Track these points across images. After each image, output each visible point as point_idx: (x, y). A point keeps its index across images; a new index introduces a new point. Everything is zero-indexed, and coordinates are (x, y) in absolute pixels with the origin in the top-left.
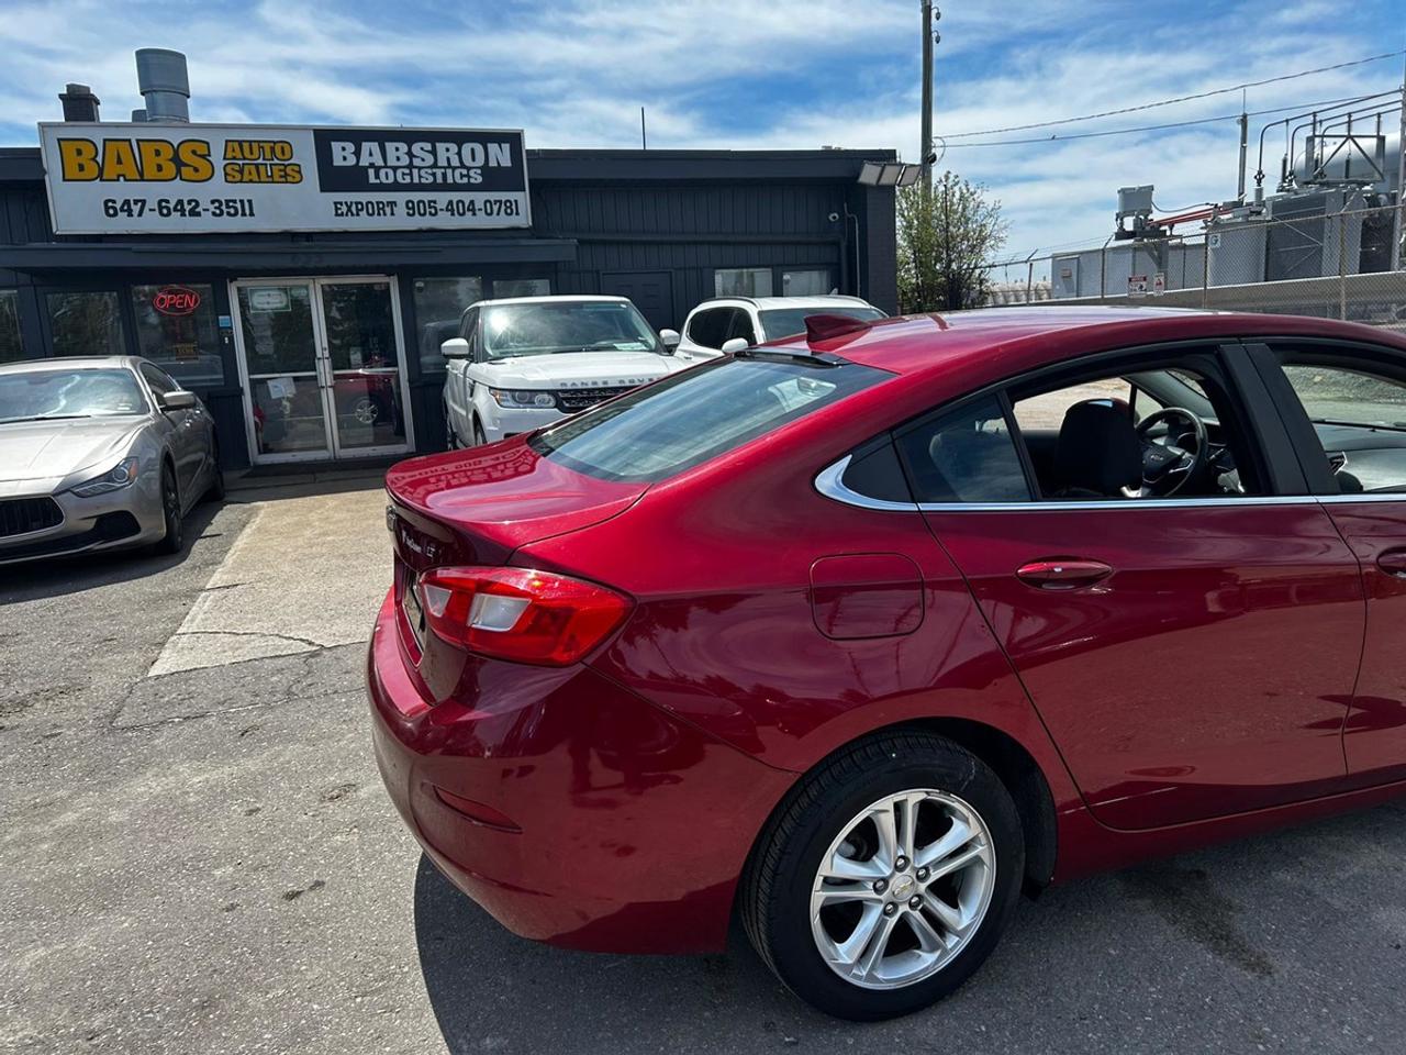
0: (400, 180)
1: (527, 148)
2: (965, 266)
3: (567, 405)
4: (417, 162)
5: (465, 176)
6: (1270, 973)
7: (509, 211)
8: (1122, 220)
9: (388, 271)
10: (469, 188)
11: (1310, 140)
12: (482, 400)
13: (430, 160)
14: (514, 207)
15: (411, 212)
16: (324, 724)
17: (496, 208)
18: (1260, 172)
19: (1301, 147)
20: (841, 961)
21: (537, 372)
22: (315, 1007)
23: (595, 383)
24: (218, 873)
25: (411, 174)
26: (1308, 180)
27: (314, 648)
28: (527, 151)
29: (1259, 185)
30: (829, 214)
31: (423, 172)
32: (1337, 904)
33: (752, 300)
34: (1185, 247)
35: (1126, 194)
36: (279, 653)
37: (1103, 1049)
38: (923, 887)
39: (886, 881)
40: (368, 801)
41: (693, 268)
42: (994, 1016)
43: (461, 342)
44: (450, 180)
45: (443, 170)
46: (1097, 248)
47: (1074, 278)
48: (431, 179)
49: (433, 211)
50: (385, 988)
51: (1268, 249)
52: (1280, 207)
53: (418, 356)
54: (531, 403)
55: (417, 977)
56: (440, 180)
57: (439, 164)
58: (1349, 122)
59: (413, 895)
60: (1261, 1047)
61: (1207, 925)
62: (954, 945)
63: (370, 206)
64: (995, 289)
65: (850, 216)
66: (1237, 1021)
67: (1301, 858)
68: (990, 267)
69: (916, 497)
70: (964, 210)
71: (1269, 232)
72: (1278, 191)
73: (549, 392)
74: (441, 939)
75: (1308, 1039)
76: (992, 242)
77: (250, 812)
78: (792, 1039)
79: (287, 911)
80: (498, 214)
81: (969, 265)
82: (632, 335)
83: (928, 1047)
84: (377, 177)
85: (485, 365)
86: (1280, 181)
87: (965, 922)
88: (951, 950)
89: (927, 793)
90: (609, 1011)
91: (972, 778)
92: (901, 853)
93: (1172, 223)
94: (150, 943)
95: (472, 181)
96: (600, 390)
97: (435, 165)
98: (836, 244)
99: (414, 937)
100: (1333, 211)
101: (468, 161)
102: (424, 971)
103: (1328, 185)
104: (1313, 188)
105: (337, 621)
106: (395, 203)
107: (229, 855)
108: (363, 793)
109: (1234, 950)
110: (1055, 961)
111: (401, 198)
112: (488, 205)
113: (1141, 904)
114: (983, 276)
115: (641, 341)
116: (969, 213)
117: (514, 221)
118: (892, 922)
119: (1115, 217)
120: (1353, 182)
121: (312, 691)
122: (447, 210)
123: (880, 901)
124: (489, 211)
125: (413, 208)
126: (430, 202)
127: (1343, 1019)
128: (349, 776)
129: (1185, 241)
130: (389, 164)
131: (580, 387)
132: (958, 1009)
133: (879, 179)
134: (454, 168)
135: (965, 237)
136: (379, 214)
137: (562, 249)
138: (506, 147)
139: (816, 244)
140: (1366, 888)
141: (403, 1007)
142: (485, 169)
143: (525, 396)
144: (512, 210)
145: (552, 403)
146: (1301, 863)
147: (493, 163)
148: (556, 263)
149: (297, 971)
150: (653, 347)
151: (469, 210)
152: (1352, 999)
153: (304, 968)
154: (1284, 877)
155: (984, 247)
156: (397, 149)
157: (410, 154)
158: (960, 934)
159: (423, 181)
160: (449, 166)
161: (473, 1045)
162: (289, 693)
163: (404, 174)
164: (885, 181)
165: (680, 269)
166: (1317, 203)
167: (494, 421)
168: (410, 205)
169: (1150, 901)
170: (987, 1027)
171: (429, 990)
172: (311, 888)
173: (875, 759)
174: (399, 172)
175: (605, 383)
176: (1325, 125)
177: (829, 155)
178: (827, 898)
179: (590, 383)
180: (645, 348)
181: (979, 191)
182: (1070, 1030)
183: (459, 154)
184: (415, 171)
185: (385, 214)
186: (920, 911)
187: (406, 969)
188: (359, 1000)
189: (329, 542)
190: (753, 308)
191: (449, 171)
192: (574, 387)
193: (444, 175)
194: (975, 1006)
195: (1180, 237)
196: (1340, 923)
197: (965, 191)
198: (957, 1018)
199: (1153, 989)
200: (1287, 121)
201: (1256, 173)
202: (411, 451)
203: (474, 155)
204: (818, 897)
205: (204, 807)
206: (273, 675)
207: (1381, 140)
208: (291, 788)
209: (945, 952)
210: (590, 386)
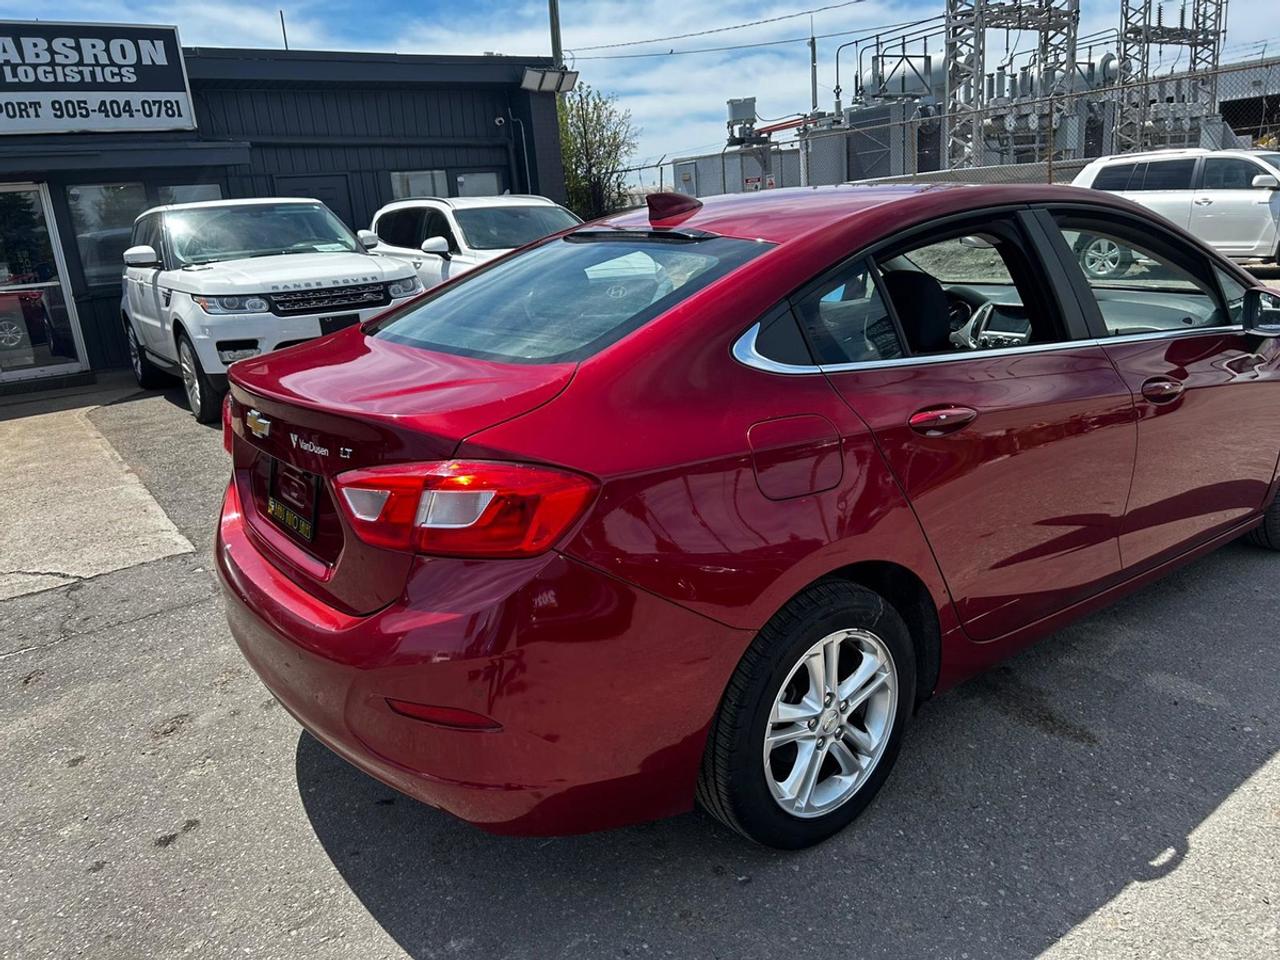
0: (42, 78)
1: (183, 46)
2: (604, 171)
3: (281, 308)
4: (59, 59)
5: (116, 74)
6: (1095, 741)
7: (170, 112)
8: (732, 128)
9: (37, 178)
10: (122, 87)
11: (875, 59)
12: (184, 309)
13: (74, 57)
14: (175, 108)
15: (59, 113)
16: (122, 657)
17: (155, 109)
18: (838, 87)
19: (868, 64)
20: (787, 798)
21: (240, 275)
22: (247, 950)
23: (308, 285)
24: (64, 833)
25: (54, 72)
26: (874, 94)
27: (72, 581)
28: (183, 49)
29: (838, 98)
30: (494, 119)
31: (67, 70)
32: (1117, 677)
33: (445, 200)
34: (780, 152)
35: (735, 105)
36: (30, 591)
37: (1002, 830)
38: (845, 717)
39: (817, 718)
40: (210, 730)
41: (368, 171)
42: (904, 820)
43: (147, 249)
44: (100, 79)
45: (91, 68)
46: (716, 153)
47: (694, 180)
48: (78, 78)
49: (84, 112)
50: (318, 915)
51: (848, 153)
52: (855, 117)
53: (82, 269)
54: (241, 308)
55: (346, 895)
56: (88, 79)
57: (85, 62)
58: (903, 44)
59: (306, 815)
60: (1117, 802)
61: (1031, 711)
62: (867, 764)
63: (10, 107)
64: (630, 191)
65: (515, 120)
66: (1090, 785)
67: (1074, 645)
68: (626, 171)
69: (816, 359)
70: (599, 117)
71: (848, 139)
72: (853, 103)
73: (260, 296)
74: (357, 853)
75: (1147, 790)
76: (626, 149)
77: (74, 763)
78: (744, 878)
79: (167, 858)
80: (158, 115)
81: (607, 169)
82: (330, 237)
83: (863, 859)
84: (15, 75)
85: (180, 272)
86: (854, 94)
87: (875, 742)
88: (866, 769)
89: (848, 633)
90: (561, 888)
91: (881, 613)
92: (828, 691)
93: (770, 131)
94: (15, 922)
95: (125, 80)
96: (315, 291)
97: (81, 63)
98: (505, 147)
99: (326, 857)
100: (895, 122)
101: (118, 58)
102: (353, 889)
103: (889, 98)
104: (879, 101)
105: (85, 549)
106: (39, 103)
107: (69, 813)
108: (202, 721)
109: (1061, 727)
110: (932, 763)
111: (46, 98)
112: (146, 105)
113: (976, 701)
114: (620, 180)
115: (340, 242)
116: (603, 120)
117: (176, 123)
118: (822, 754)
119: (726, 125)
120: (908, 96)
121: (90, 626)
122: (100, 111)
123: (813, 737)
124: (148, 113)
125: (60, 109)
126: (79, 102)
127: (1164, 768)
128: (176, 707)
129: (781, 147)
130: (27, 62)
131: (292, 289)
132: (874, 820)
133: (541, 84)
134: (103, 67)
135: (601, 144)
136: (21, 116)
137: (235, 153)
138: (160, 44)
139: (487, 147)
140: (1130, 661)
141: (347, 930)
142: (138, 66)
143: (235, 302)
144: (173, 112)
145: (265, 307)
146: (1075, 648)
147: (146, 61)
148: (225, 166)
149: (209, 918)
150: (354, 248)
151: (125, 111)
152: (1164, 751)
153: (215, 913)
154: (1068, 661)
155: (619, 152)
156: (35, 45)
157: (51, 51)
158: (871, 755)
159: (69, 79)
160: (97, 64)
161: (439, 951)
162: (63, 630)
163: (45, 72)
164: (546, 87)
165: (356, 172)
166: (884, 113)
167: (203, 328)
168: (57, 106)
169: (980, 699)
170: (904, 831)
171: (367, 907)
172: (186, 829)
173: (809, 608)
174: (40, 70)
175: (319, 284)
176: (885, 46)
177: (490, 61)
178: (776, 742)
179: (303, 285)
180: (345, 249)
181: (610, 100)
182: (970, 819)
183: (107, 50)
184: (59, 70)
185: (28, 116)
186: (843, 739)
187: (332, 891)
188: (294, 933)
189: (33, 470)
190: (447, 207)
191: (98, 70)
192: (286, 290)
193: (93, 74)
194: (886, 814)
195: (777, 144)
196: (1126, 691)
197: (598, 101)
198: (876, 828)
199: (1016, 772)
200: (856, 42)
201: (835, 88)
202: (84, 369)
203: (124, 52)
204: (770, 741)
205: (14, 765)
206: (35, 614)
207: (928, 59)
208: (113, 730)
209: (862, 772)
210: (304, 288)
